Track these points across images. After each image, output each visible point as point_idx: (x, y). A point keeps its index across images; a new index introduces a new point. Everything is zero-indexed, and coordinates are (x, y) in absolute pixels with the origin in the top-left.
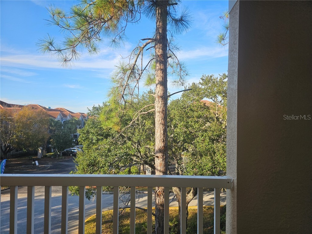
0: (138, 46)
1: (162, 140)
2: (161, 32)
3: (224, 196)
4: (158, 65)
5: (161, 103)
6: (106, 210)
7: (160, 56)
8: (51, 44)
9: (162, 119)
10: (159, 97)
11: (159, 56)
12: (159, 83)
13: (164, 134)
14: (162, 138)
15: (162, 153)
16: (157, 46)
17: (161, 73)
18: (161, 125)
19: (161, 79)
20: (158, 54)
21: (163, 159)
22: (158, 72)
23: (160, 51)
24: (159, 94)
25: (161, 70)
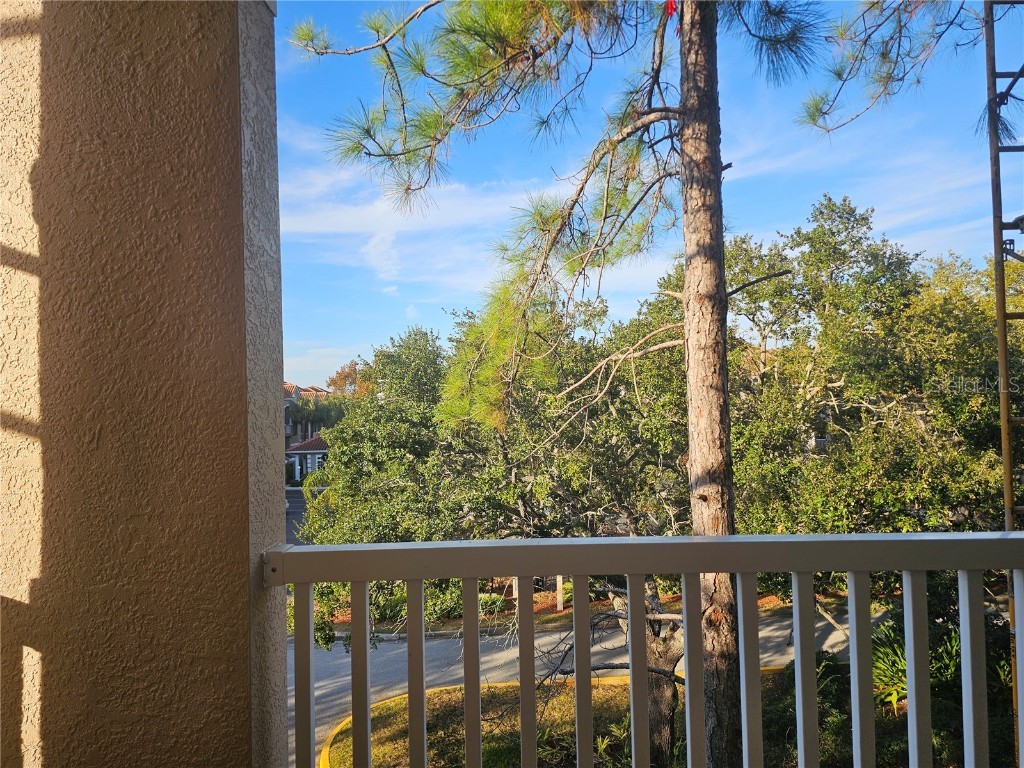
0: (606, 138)
1: (718, 443)
2: (702, 85)
3: (777, 637)
4: (695, 193)
5: (709, 317)
6: (398, 692)
7: (702, 166)
8: (368, 133)
9: (715, 372)
10: (701, 298)
11: (697, 165)
12: (698, 253)
13: (722, 422)
14: (717, 436)
15: (718, 484)
16: (688, 132)
17: (708, 218)
18: (712, 392)
19: (708, 240)
20: (694, 158)
21: (723, 505)
22: (698, 216)
23: (702, 149)
24: (703, 290)
25: (705, 211)
